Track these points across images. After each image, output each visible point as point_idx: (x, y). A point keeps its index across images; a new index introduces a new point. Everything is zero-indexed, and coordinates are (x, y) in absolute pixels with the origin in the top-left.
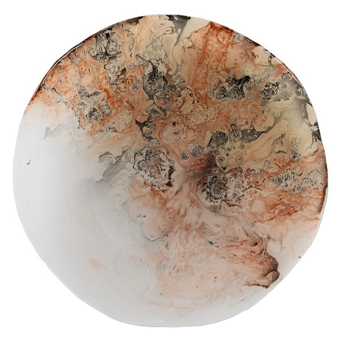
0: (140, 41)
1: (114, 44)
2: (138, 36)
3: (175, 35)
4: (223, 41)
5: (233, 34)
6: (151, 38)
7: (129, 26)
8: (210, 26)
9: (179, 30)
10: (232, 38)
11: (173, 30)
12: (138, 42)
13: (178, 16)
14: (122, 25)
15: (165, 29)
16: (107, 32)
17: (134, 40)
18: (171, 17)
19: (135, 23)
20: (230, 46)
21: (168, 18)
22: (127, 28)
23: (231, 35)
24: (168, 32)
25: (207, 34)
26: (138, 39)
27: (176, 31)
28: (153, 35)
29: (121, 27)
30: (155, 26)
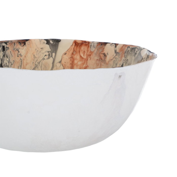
0: (26, 65)
1: (8, 59)
2: (25, 59)
3: (51, 60)
4: (84, 55)
5: (90, 44)
6: (34, 63)
7: (18, 46)
8: (74, 44)
9: (54, 54)
10: (89, 49)
11: (49, 55)
12: (25, 65)
13: (52, 40)
14: (14, 43)
15: (44, 53)
16: (4, 44)
17: (21, 62)
18: (48, 41)
19: (23, 44)
20: (89, 59)
21: (46, 42)
22: (18, 47)
23: (89, 46)
24: (46, 58)
25: (73, 54)
26: (25, 62)
27: (52, 56)
28: (36, 59)
29: (13, 44)
30: (37, 50)
